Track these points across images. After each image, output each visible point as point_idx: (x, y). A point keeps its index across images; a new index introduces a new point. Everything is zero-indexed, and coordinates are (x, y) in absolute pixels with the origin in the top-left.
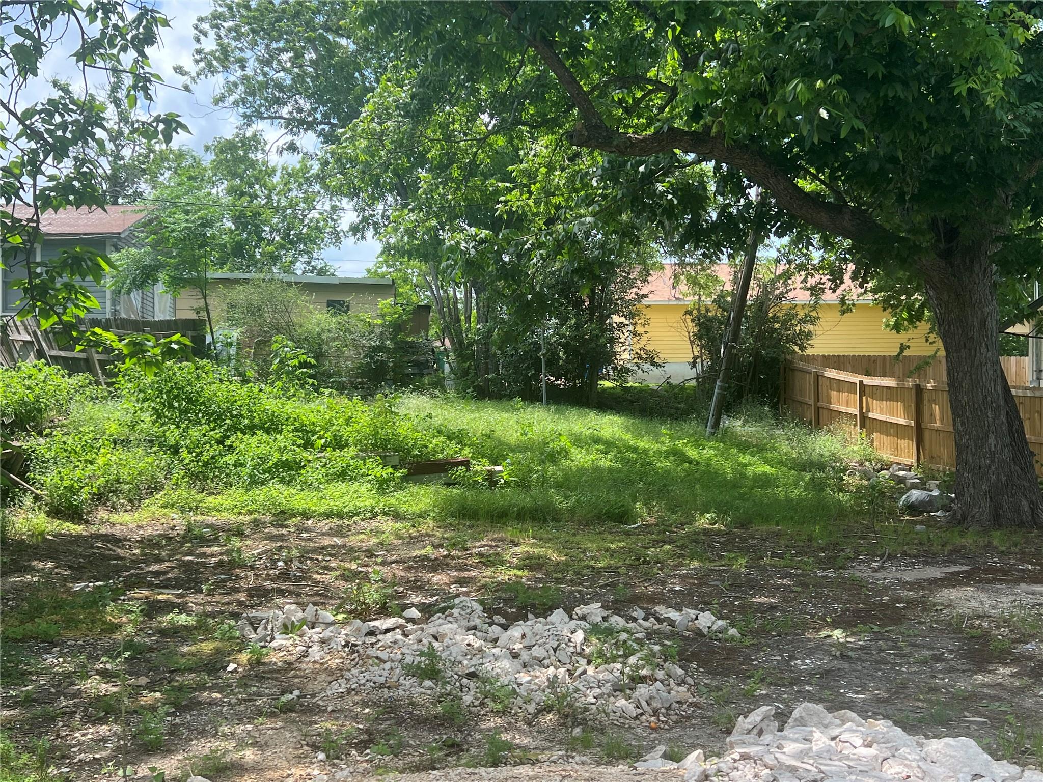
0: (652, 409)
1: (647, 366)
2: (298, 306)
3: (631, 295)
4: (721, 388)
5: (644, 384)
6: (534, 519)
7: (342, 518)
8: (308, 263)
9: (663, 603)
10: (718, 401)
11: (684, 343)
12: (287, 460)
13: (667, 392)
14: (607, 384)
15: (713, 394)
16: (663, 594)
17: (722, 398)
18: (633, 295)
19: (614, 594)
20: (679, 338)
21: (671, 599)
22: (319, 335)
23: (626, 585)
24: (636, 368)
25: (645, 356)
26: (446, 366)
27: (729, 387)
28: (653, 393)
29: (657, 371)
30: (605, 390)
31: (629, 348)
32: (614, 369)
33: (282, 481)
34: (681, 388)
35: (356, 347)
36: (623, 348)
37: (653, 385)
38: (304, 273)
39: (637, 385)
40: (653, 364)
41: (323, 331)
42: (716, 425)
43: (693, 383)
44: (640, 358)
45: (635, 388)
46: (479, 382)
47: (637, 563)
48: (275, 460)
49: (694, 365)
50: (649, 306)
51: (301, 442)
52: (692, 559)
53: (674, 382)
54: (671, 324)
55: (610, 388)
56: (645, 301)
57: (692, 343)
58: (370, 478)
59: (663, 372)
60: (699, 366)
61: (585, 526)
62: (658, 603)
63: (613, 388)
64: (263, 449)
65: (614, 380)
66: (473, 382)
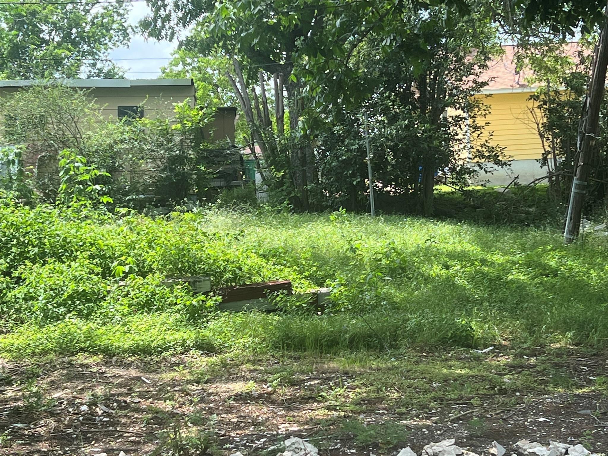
0: (498, 215)
1: (490, 165)
2: (85, 115)
3: (468, 83)
4: (578, 186)
5: (488, 185)
6: (369, 347)
7: (151, 354)
8: (94, 65)
9: (526, 438)
10: (576, 201)
11: (532, 136)
12: (84, 290)
13: (515, 194)
14: (444, 189)
15: (569, 194)
16: (525, 427)
17: (580, 197)
18: (471, 84)
19: (468, 429)
20: (526, 131)
21: (535, 432)
22: (111, 147)
23: (481, 417)
24: (477, 168)
25: (487, 154)
26: (258, 176)
27: (589, 186)
28: (497, 196)
29: (501, 171)
30: (442, 196)
31: (469, 145)
32: (453, 170)
33: (80, 314)
34: (531, 189)
35: (154, 159)
36: (461, 146)
37: (498, 187)
38: (89, 77)
39: (479, 188)
40: (498, 162)
41: (116, 142)
42: (575, 230)
43: (545, 183)
44: (482, 156)
45: (478, 191)
46: (296, 193)
47: (492, 392)
48: (70, 291)
49: (544, 161)
50: (490, 95)
51: (99, 270)
52: (556, 385)
53: (523, 182)
54: (516, 116)
55: (448, 193)
56: (485, 90)
57: (542, 136)
58: (178, 307)
59: (509, 172)
60: (551, 163)
61: (428, 353)
62: (521, 438)
63: (452, 193)
64: (57, 280)
65: (453, 183)
66: (290, 193)
